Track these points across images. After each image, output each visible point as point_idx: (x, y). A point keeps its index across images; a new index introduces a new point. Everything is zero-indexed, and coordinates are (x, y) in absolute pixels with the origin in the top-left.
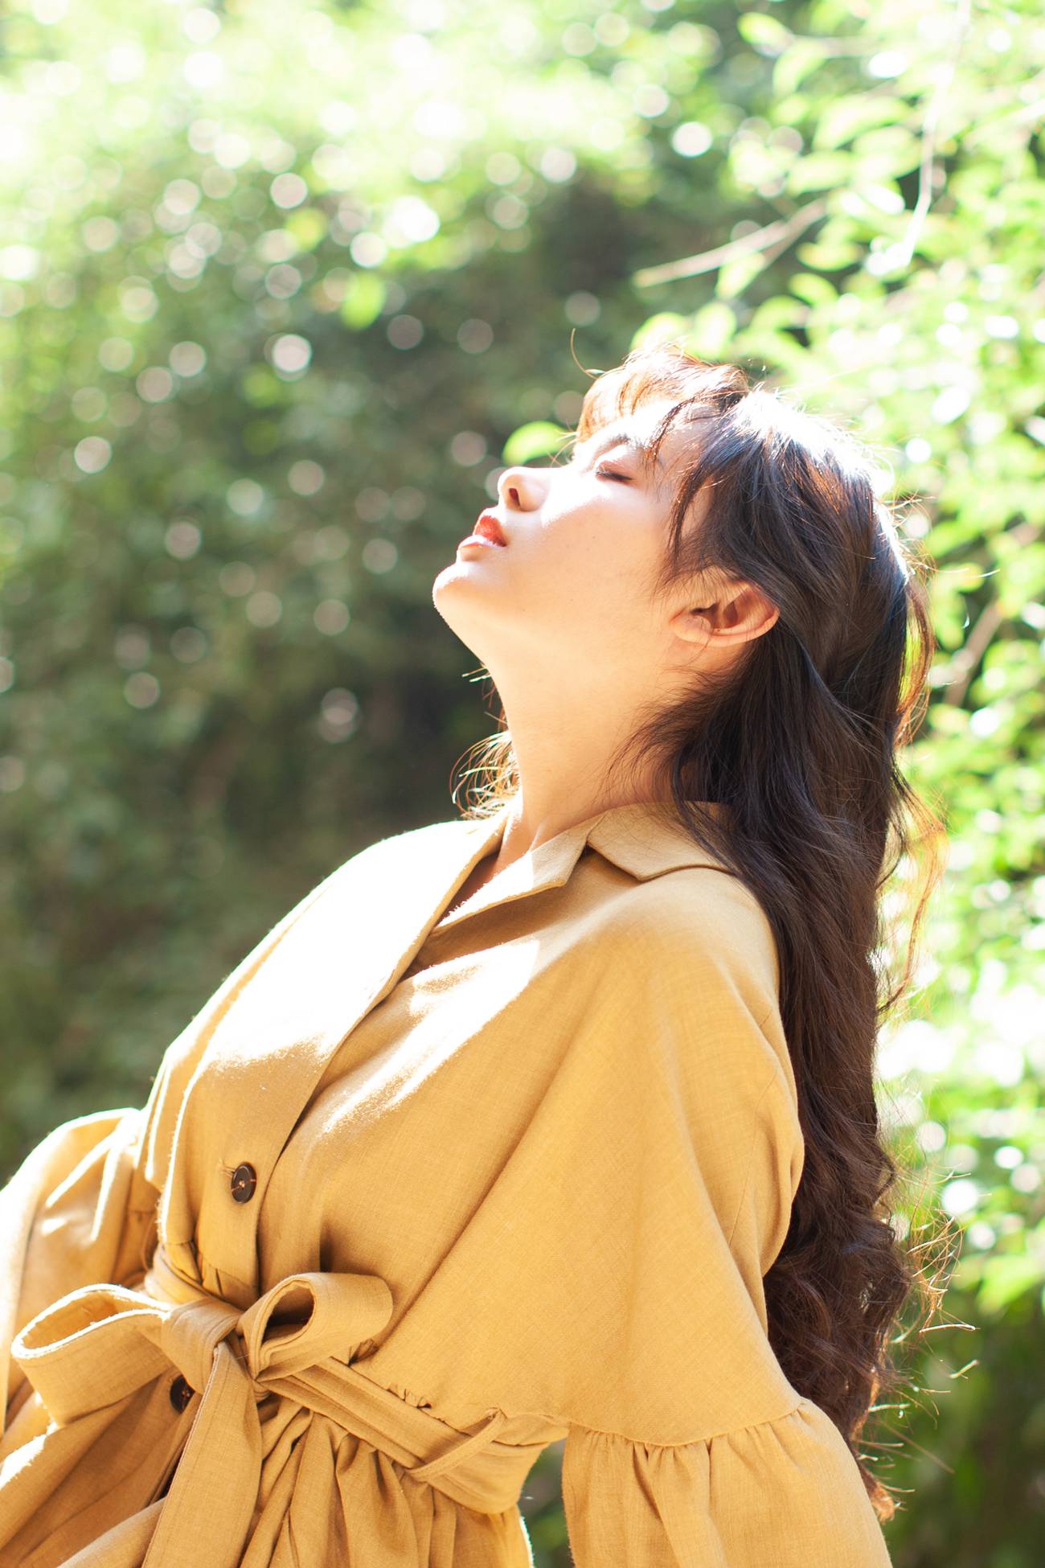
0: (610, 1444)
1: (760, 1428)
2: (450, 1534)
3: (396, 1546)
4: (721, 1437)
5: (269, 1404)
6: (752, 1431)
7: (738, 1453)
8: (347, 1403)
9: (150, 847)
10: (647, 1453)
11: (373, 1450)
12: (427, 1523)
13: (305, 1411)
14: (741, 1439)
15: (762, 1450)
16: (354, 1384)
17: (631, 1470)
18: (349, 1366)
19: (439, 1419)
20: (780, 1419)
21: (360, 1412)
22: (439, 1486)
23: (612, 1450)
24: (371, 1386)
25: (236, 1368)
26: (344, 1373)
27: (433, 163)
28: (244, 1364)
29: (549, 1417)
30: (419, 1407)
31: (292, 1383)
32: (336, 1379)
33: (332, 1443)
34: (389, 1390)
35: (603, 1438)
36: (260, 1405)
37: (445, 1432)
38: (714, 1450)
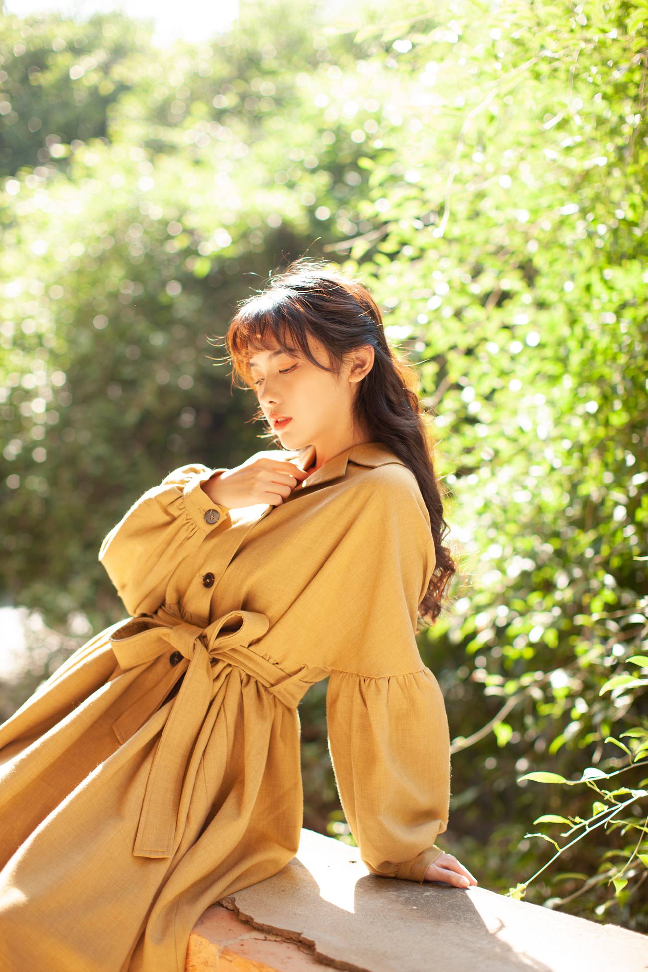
0: (350, 678)
1: (409, 675)
2: (280, 715)
3: (262, 717)
4: (393, 676)
5: (214, 662)
6: (405, 676)
7: (399, 684)
8: (246, 662)
9: (119, 462)
10: (365, 680)
11: (255, 680)
12: (273, 710)
13: (230, 665)
14: (401, 679)
15: (408, 684)
16: (249, 655)
17: (358, 686)
18: (247, 648)
19: (280, 669)
20: (416, 673)
21: (251, 666)
22: (277, 695)
23: (351, 680)
24: (255, 655)
25: (204, 648)
26: (245, 651)
27: (230, 218)
28: (207, 647)
29: (325, 668)
30: (273, 664)
31: (224, 655)
32: (241, 653)
33: (240, 677)
34: (262, 657)
35: (348, 674)
36: (211, 663)
37: (283, 674)
38: (390, 681)
